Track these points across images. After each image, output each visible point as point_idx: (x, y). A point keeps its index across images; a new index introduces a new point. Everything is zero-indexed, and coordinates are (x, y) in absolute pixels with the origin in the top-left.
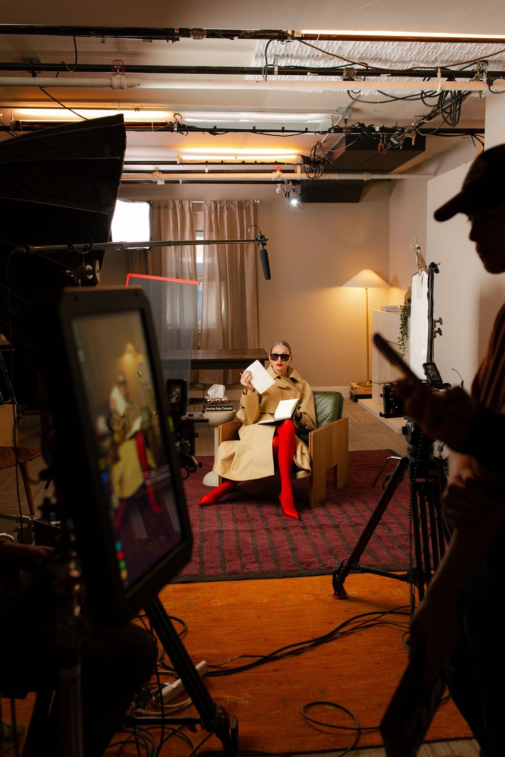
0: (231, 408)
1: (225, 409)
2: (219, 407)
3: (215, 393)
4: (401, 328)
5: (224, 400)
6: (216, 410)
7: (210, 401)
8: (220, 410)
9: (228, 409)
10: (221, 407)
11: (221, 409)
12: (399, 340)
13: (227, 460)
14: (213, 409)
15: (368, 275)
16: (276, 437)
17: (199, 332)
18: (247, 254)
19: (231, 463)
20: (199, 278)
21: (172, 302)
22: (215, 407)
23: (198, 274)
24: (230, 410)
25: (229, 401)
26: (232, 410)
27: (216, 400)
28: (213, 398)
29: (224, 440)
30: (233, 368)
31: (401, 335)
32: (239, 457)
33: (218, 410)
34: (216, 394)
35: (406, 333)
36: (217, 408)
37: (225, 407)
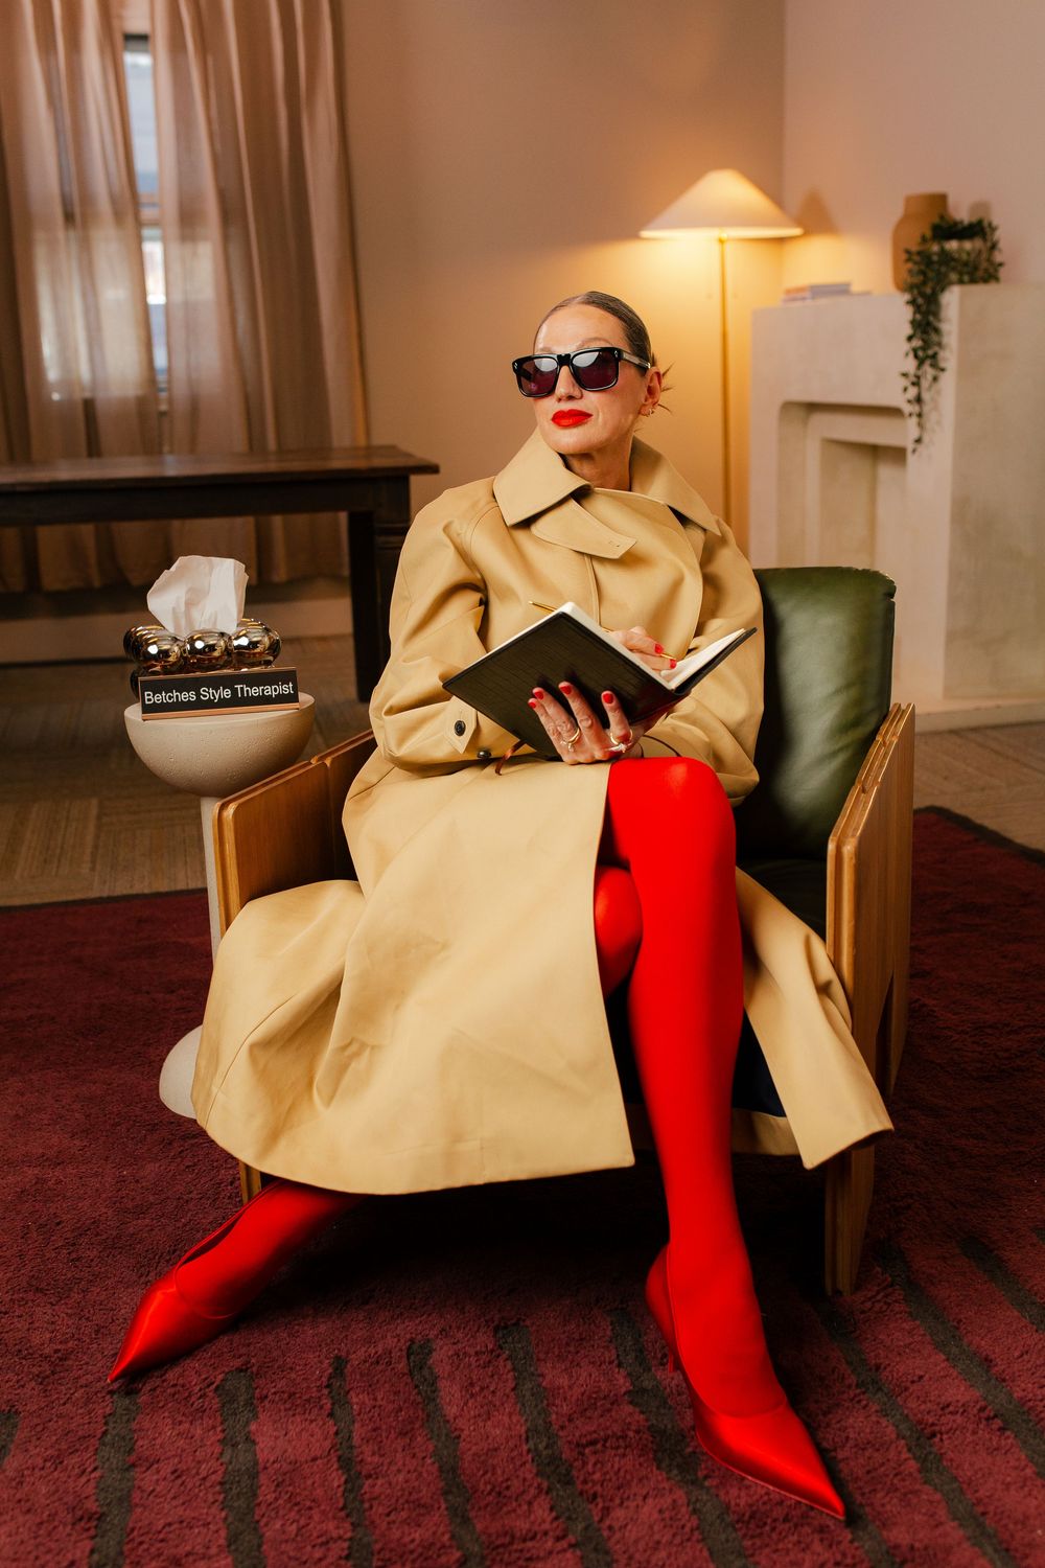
0: (287, 689)
1: (255, 691)
2: (216, 683)
3: (189, 604)
4: (910, 338)
5: (244, 641)
6: (200, 705)
7: (164, 654)
8: (223, 703)
9: (270, 691)
10: (228, 682)
11: (227, 693)
12: (904, 382)
13: (291, 1039)
14: (185, 696)
15: (728, 188)
16: (614, 875)
17: (164, 407)
18: (312, 118)
19: (313, 1057)
20: (147, 213)
21: (56, 300)
22: (194, 685)
23: (143, 199)
24: (281, 699)
25: (274, 648)
26: (293, 698)
27: (199, 645)
28: (184, 635)
29: (255, 890)
30: (285, 509)
31: (910, 365)
32: (369, 1013)
33: (210, 704)
34: (195, 614)
35: (934, 356)
36: (207, 693)
37: (253, 680)
